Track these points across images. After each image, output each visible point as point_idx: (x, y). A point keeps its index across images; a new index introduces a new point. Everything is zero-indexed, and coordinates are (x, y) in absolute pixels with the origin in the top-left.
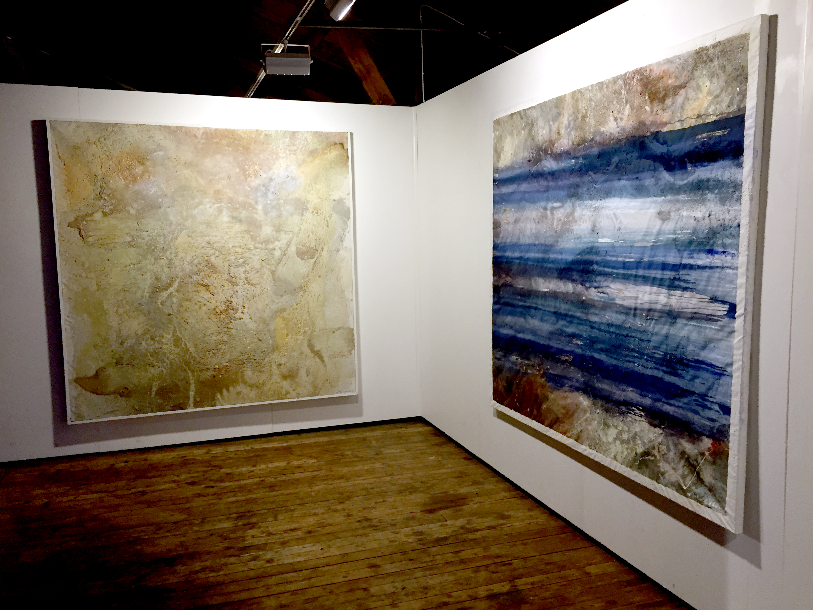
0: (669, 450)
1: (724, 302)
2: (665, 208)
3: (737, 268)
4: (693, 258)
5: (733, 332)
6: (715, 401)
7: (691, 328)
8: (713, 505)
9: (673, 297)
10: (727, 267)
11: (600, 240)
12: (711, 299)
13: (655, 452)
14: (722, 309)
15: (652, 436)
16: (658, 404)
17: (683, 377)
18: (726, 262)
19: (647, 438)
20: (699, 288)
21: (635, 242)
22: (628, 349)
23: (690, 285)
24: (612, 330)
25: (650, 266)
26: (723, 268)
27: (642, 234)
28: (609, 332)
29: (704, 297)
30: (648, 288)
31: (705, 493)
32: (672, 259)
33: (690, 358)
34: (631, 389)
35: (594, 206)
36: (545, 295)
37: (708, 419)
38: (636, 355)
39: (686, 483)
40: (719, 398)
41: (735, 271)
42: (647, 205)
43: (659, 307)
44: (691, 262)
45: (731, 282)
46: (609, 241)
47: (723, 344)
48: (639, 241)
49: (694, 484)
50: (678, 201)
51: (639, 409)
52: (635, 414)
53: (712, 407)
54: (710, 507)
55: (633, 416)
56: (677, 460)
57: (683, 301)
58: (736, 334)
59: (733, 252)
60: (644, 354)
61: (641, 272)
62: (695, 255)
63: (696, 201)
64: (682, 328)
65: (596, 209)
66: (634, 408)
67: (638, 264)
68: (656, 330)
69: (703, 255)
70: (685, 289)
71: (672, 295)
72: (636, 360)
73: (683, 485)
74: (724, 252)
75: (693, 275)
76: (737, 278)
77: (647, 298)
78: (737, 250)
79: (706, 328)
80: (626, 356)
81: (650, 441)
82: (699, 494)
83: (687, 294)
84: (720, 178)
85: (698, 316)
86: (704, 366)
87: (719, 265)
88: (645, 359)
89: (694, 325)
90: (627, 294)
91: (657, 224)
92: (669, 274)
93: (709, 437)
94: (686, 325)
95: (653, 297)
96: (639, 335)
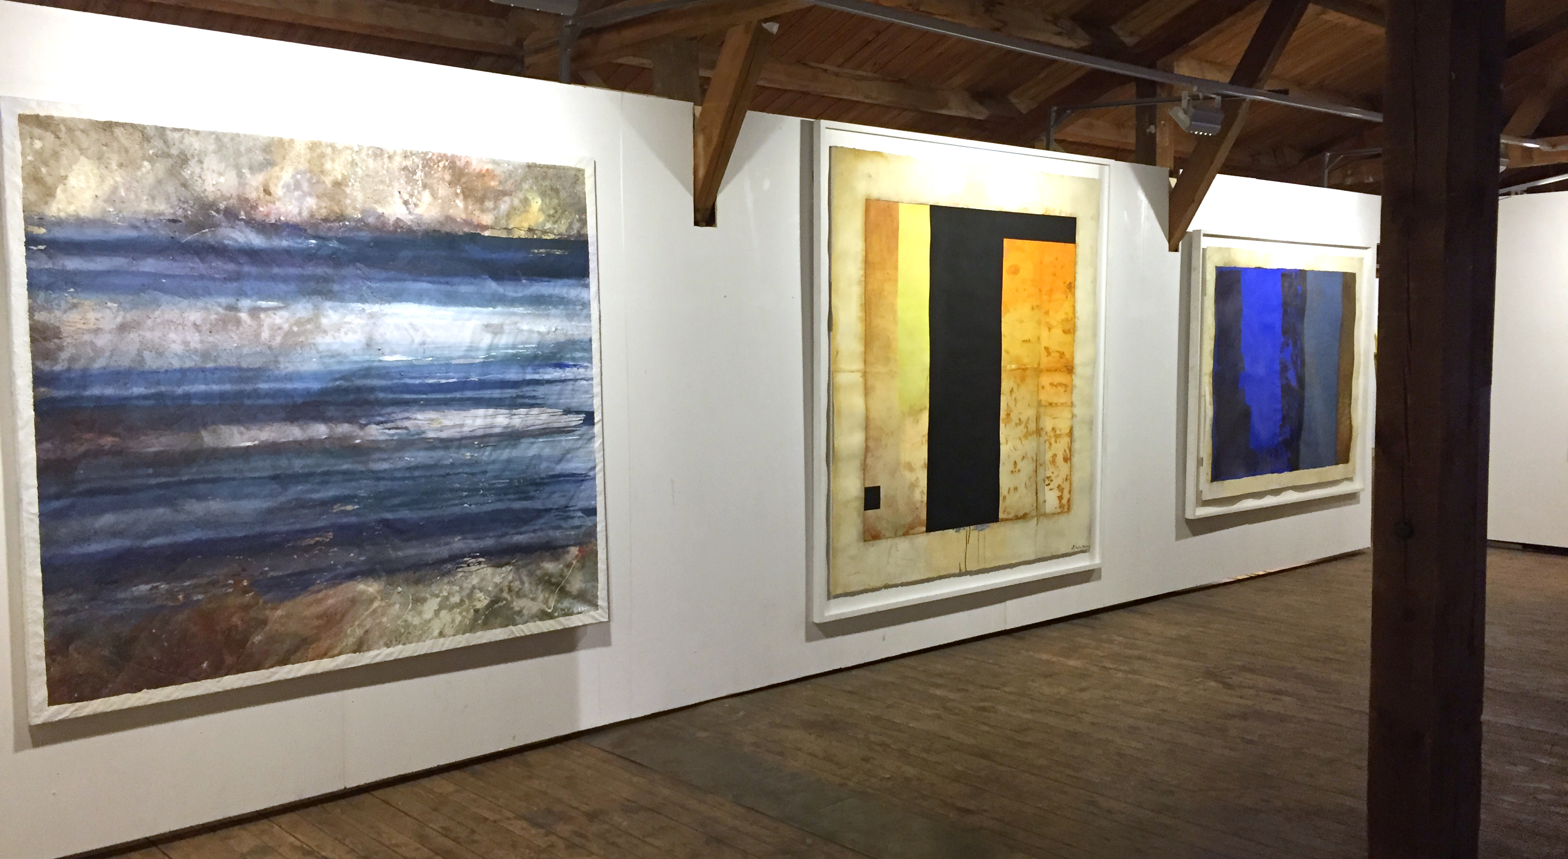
0: (523, 583)
1: (578, 412)
2: (496, 320)
3: (592, 379)
4: (538, 373)
5: (593, 437)
6: (576, 508)
7: (541, 445)
8: (583, 609)
9: (516, 417)
10: (581, 379)
11: (387, 358)
12: (564, 411)
13: (505, 595)
14: (575, 420)
15: (498, 580)
16: (506, 540)
17: (538, 498)
18: (579, 374)
19: (491, 584)
20: (550, 402)
21: (452, 358)
22: (452, 490)
23: (539, 401)
24: (417, 473)
25: (482, 385)
26: (576, 380)
27: (464, 348)
28: (413, 478)
29: (558, 410)
30: (481, 412)
31: (571, 603)
32: (513, 375)
33: (543, 475)
34: (459, 537)
35: (368, 311)
36: (246, 453)
37: (573, 528)
38: (465, 494)
39: (550, 605)
40: (582, 504)
41: (590, 382)
42: (467, 316)
43: (497, 430)
44: (536, 377)
45: (586, 392)
46: (404, 358)
47: (581, 452)
48: (460, 358)
49: (558, 601)
50: (514, 314)
51: (474, 557)
52: (468, 566)
53: (575, 515)
54: (580, 613)
55: (467, 569)
56: (533, 589)
57: (529, 418)
58: (596, 439)
59: (586, 364)
60: (478, 490)
61: (469, 394)
62: (541, 370)
63: (539, 316)
64: (529, 448)
65: (372, 316)
66: (465, 559)
67: (463, 385)
68: (493, 458)
69: (550, 370)
70: (532, 406)
71: (515, 415)
72: (465, 500)
73: (547, 609)
74: (575, 366)
75: (541, 391)
76: (593, 387)
77: (479, 422)
78: (591, 362)
79: (560, 441)
80: (449, 499)
81: (496, 585)
82: (566, 607)
83: (535, 411)
84: (565, 295)
85: (548, 431)
86: (562, 479)
87: (571, 378)
88: (482, 494)
89: (543, 442)
90: (446, 422)
91: (486, 340)
92: (510, 392)
93: (574, 545)
94: (533, 443)
95: (489, 421)
96: (467, 470)
